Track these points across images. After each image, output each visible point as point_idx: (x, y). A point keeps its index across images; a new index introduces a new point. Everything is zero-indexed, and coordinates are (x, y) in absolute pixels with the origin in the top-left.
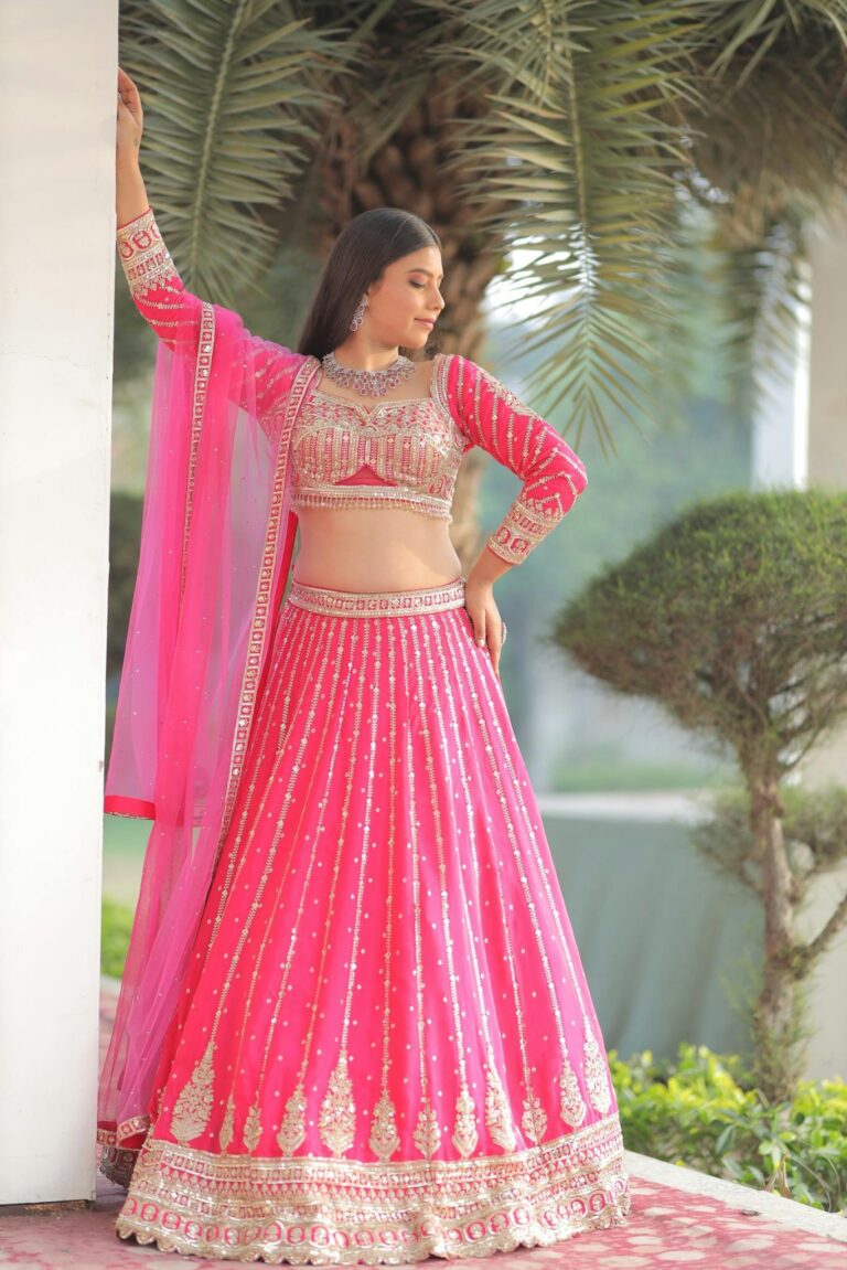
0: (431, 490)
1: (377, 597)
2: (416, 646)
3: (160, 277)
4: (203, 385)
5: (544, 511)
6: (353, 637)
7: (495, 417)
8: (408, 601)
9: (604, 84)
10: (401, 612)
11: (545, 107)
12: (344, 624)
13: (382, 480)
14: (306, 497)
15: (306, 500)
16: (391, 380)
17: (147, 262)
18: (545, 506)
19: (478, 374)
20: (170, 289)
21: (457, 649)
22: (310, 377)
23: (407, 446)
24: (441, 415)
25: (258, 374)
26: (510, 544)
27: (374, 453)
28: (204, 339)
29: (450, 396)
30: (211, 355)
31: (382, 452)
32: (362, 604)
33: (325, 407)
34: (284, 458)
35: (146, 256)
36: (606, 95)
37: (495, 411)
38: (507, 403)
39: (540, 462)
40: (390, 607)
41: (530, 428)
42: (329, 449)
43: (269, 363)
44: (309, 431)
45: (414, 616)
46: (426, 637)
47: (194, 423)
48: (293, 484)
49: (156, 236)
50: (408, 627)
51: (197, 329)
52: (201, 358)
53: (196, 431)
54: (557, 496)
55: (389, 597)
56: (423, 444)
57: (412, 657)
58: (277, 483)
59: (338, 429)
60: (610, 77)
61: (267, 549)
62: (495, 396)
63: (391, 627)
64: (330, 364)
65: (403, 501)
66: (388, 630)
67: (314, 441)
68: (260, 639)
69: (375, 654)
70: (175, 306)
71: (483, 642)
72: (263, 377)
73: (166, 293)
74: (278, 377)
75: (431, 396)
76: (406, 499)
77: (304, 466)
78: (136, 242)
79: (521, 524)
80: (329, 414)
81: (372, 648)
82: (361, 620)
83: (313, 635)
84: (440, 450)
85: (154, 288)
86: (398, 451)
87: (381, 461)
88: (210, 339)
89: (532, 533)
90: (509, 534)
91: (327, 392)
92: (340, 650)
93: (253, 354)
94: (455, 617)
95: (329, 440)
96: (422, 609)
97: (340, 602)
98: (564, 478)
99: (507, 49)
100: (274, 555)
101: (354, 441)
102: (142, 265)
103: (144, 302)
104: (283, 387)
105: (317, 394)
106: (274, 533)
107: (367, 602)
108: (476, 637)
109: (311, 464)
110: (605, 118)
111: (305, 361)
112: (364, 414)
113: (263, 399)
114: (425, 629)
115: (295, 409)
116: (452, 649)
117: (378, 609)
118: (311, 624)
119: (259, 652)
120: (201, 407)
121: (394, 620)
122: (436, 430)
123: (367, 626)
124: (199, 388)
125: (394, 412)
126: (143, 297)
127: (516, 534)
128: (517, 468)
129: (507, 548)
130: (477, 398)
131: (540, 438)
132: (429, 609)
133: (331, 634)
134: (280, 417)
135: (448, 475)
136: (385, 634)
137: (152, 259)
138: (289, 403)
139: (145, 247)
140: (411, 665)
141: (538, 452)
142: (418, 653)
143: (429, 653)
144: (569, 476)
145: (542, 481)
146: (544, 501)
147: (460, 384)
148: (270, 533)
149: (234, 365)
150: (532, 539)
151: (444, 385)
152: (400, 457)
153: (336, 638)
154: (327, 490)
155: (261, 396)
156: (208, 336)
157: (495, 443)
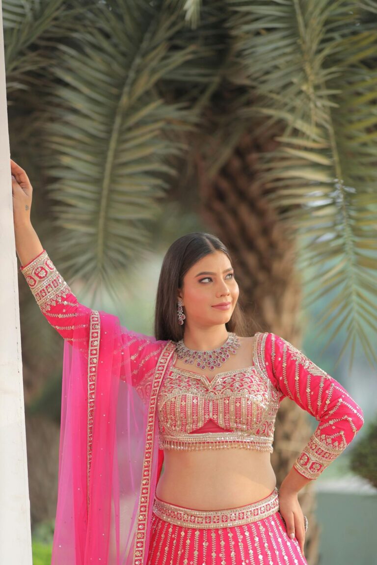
0: (258, 432)
1: (219, 514)
2: (250, 547)
3: (57, 296)
4: (94, 369)
5: (333, 443)
6: (204, 544)
7: (297, 378)
8: (241, 515)
9: (351, 122)
10: (237, 523)
11: (314, 141)
12: (197, 533)
13: (223, 429)
14: (170, 442)
15: (170, 445)
16: (223, 356)
17: (47, 287)
18: (334, 440)
19: (285, 346)
20: (65, 303)
21: (277, 543)
22: (169, 358)
23: (238, 405)
24: (261, 378)
25: (133, 358)
26: (309, 466)
27: (215, 411)
28: (93, 337)
29: (267, 364)
30: (98, 348)
31: (221, 408)
32: (208, 519)
33: (180, 379)
34: (152, 417)
35: (45, 283)
36: (353, 129)
37: (297, 374)
38: (305, 368)
39: (330, 409)
40: (229, 521)
41: (322, 385)
42: (183, 409)
43: (140, 349)
44: (169, 397)
45: (247, 525)
46: (257, 539)
47: (89, 396)
48: (160, 433)
49: (51, 269)
50: (243, 533)
51: (87, 330)
52: (92, 350)
53: (91, 402)
54: (342, 433)
55: (227, 513)
56: (249, 402)
57: (247, 556)
58: (149, 435)
59: (190, 395)
60: (355, 117)
61: (144, 482)
62: (297, 363)
63: (230, 535)
64: (181, 347)
65: (238, 442)
66: (228, 537)
67: (173, 404)
68: (142, 547)
69: (221, 555)
70: (71, 315)
71: (293, 535)
72: (136, 359)
73: (63, 306)
74: (147, 359)
75: (253, 365)
76: (240, 440)
77: (167, 422)
78: (37, 275)
79: (316, 452)
80: (183, 384)
81: (218, 551)
82: (209, 531)
83: (175, 542)
84: (262, 405)
85: (54, 304)
86: (232, 408)
87: (221, 416)
88: (97, 337)
89: (324, 459)
90: (308, 459)
91: (181, 368)
92: (196, 553)
93: (129, 344)
94: (274, 520)
95: (183, 403)
96: (251, 519)
97: (193, 518)
98: (346, 420)
99: (288, 107)
100: (148, 486)
101: (201, 403)
102: (43, 290)
103: (49, 314)
104: (150, 366)
105: (175, 370)
106: (148, 471)
107: (212, 517)
108: (289, 532)
109: (172, 420)
110: (354, 145)
111: (165, 345)
112: (207, 383)
113: (138, 374)
114: (255, 533)
115: (158, 382)
116: (274, 544)
117: (221, 522)
118: (173, 533)
119: (141, 556)
120: (94, 384)
121: (232, 529)
122: (258, 391)
123: (213, 535)
124: (91, 372)
125: (228, 380)
126: (48, 311)
127: (313, 459)
128: (314, 413)
129: (306, 468)
130: (285, 365)
131: (329, 392)
132: (257, 518)
133: (188, 542)
134: (149, 387)
135: (269, 421)
136: (227, 539)
137: (49, 285)
138: (155, 377)
139: (44, 277)
140: (247, 561)
141: (328, 402)
142: (251, 552)
143: (259, 551)
144: (350, 419)
145: (331, 422)
146: (332, 437)
147: (273, 354)
148: (145, 471)
149: (115, 353)
150: (324, 463)
151: (263, 356)
152: (234, 413)
153: (192, 545)
154: (184, 437)
155: (135, 372)
156: (95, 335)
157: (298, 395)
